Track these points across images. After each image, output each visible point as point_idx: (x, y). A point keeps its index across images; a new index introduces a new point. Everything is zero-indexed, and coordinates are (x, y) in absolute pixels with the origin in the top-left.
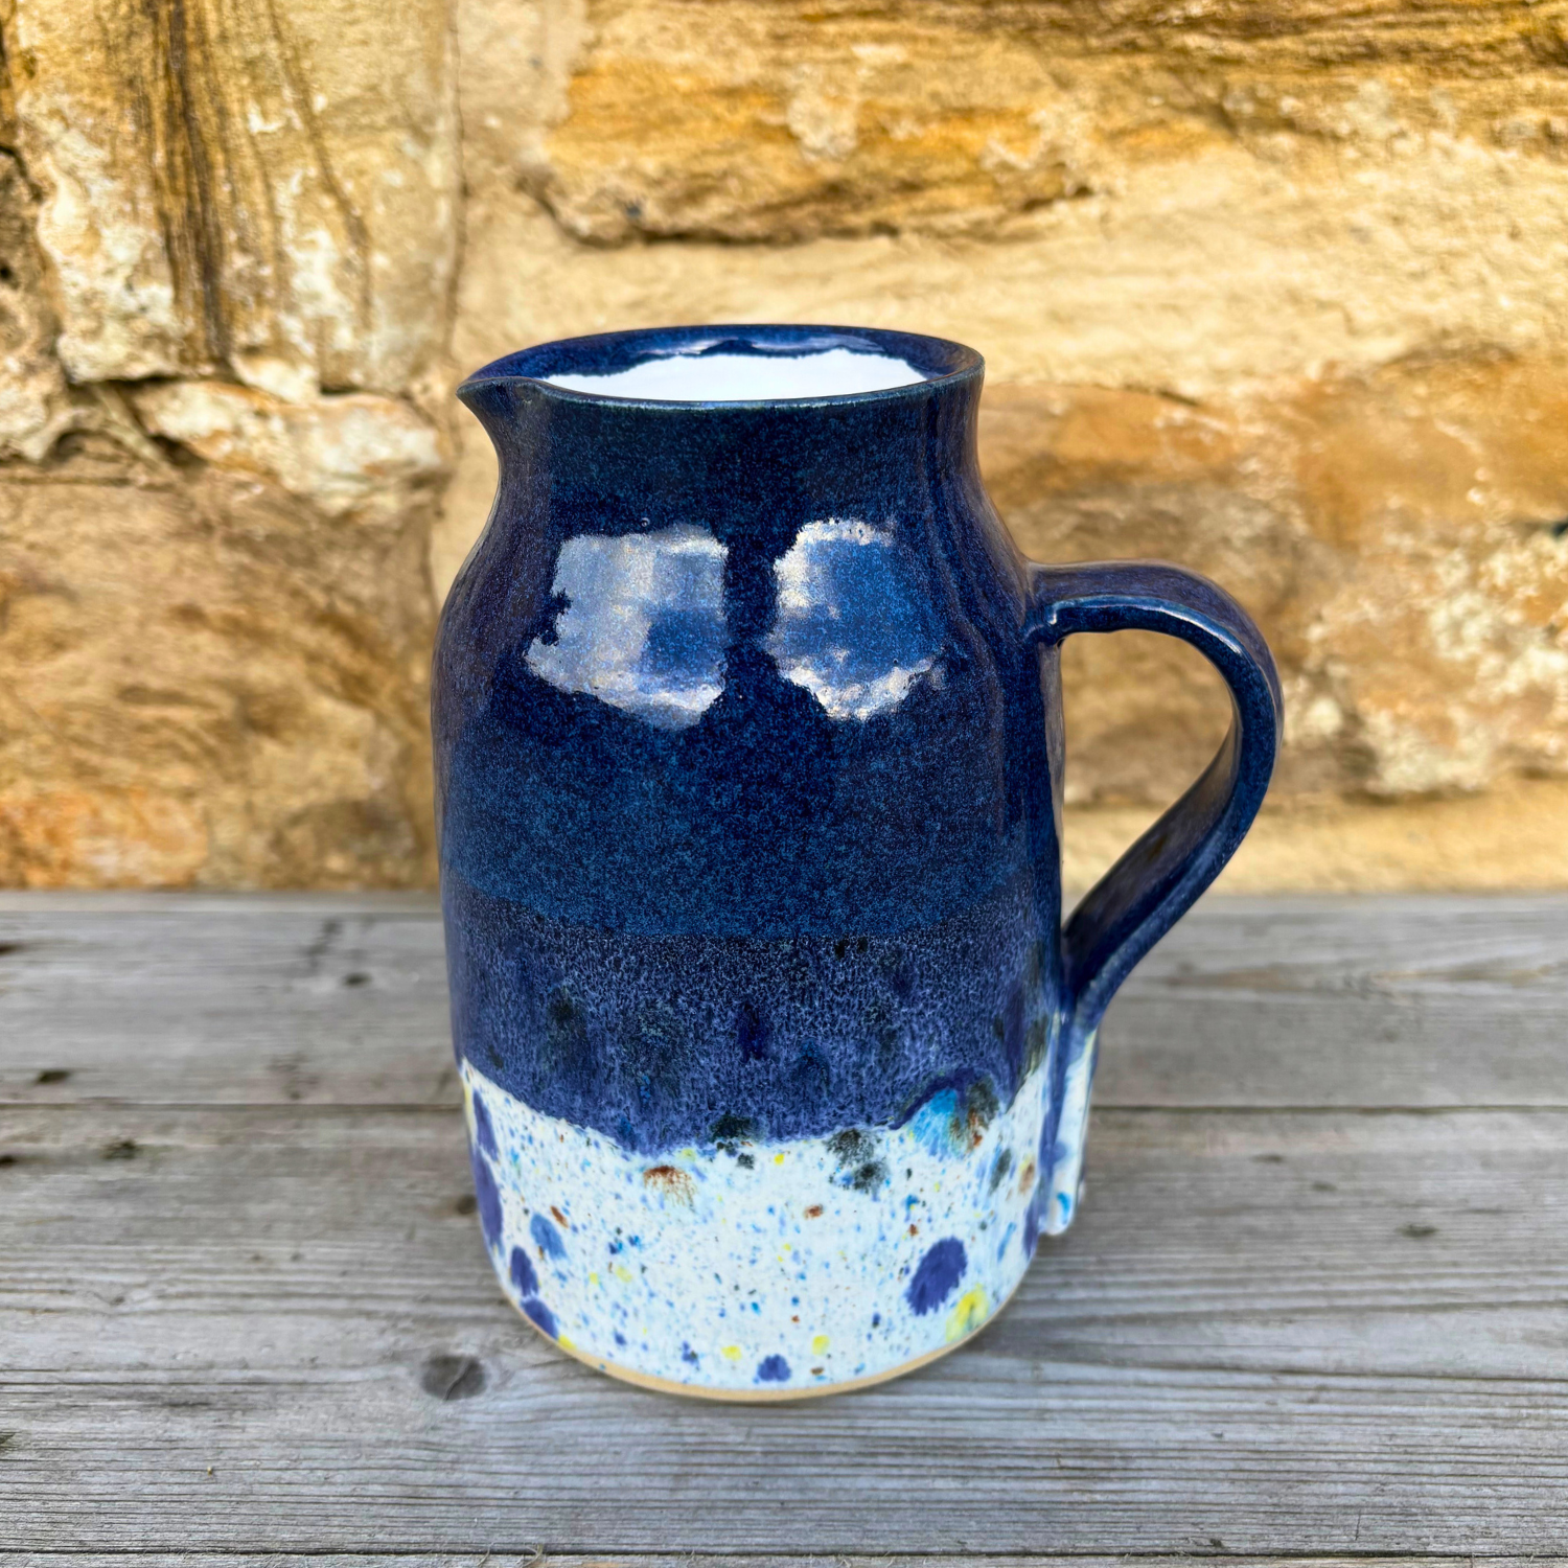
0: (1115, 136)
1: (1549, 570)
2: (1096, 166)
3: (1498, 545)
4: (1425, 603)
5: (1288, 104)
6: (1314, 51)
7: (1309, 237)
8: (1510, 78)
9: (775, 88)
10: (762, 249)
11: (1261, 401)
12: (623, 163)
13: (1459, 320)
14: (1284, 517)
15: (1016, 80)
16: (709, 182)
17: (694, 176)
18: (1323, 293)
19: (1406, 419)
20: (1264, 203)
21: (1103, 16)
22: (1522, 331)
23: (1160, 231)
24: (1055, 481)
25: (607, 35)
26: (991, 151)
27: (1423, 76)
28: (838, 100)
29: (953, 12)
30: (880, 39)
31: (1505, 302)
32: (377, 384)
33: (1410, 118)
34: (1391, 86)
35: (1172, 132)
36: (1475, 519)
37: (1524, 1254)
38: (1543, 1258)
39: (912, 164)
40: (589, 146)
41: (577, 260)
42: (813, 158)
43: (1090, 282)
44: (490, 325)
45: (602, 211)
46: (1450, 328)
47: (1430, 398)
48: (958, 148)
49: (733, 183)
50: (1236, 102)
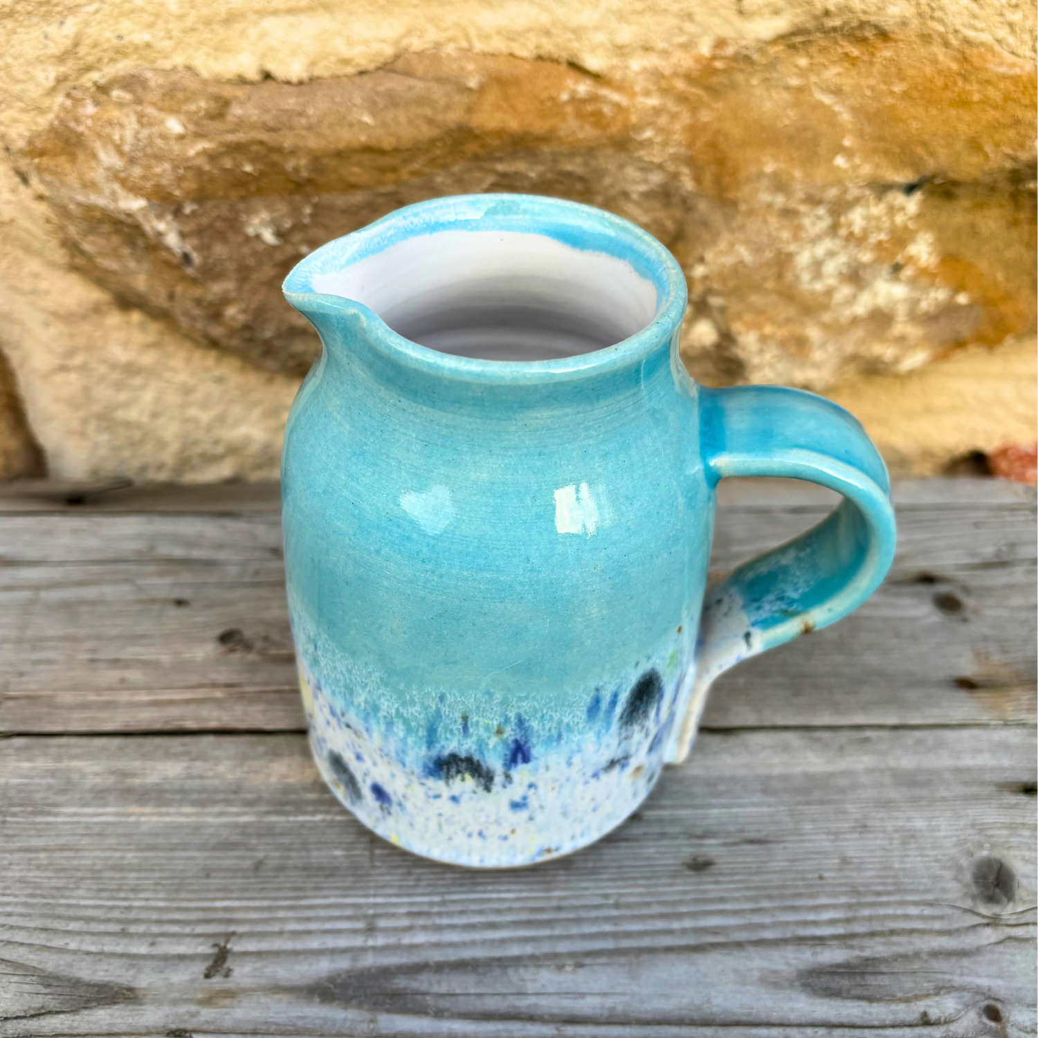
1: (899, 219)
3: (857, 201)
4: (792, 248)
11: (657, 75)
14: (676, 176)
19: (787, 88)
22: (895, 11)
24: (472, 147)
36: (839, 182)
37: (777, 887)
38: (790, 892)
46: (832, 8)
47: (811, 68)
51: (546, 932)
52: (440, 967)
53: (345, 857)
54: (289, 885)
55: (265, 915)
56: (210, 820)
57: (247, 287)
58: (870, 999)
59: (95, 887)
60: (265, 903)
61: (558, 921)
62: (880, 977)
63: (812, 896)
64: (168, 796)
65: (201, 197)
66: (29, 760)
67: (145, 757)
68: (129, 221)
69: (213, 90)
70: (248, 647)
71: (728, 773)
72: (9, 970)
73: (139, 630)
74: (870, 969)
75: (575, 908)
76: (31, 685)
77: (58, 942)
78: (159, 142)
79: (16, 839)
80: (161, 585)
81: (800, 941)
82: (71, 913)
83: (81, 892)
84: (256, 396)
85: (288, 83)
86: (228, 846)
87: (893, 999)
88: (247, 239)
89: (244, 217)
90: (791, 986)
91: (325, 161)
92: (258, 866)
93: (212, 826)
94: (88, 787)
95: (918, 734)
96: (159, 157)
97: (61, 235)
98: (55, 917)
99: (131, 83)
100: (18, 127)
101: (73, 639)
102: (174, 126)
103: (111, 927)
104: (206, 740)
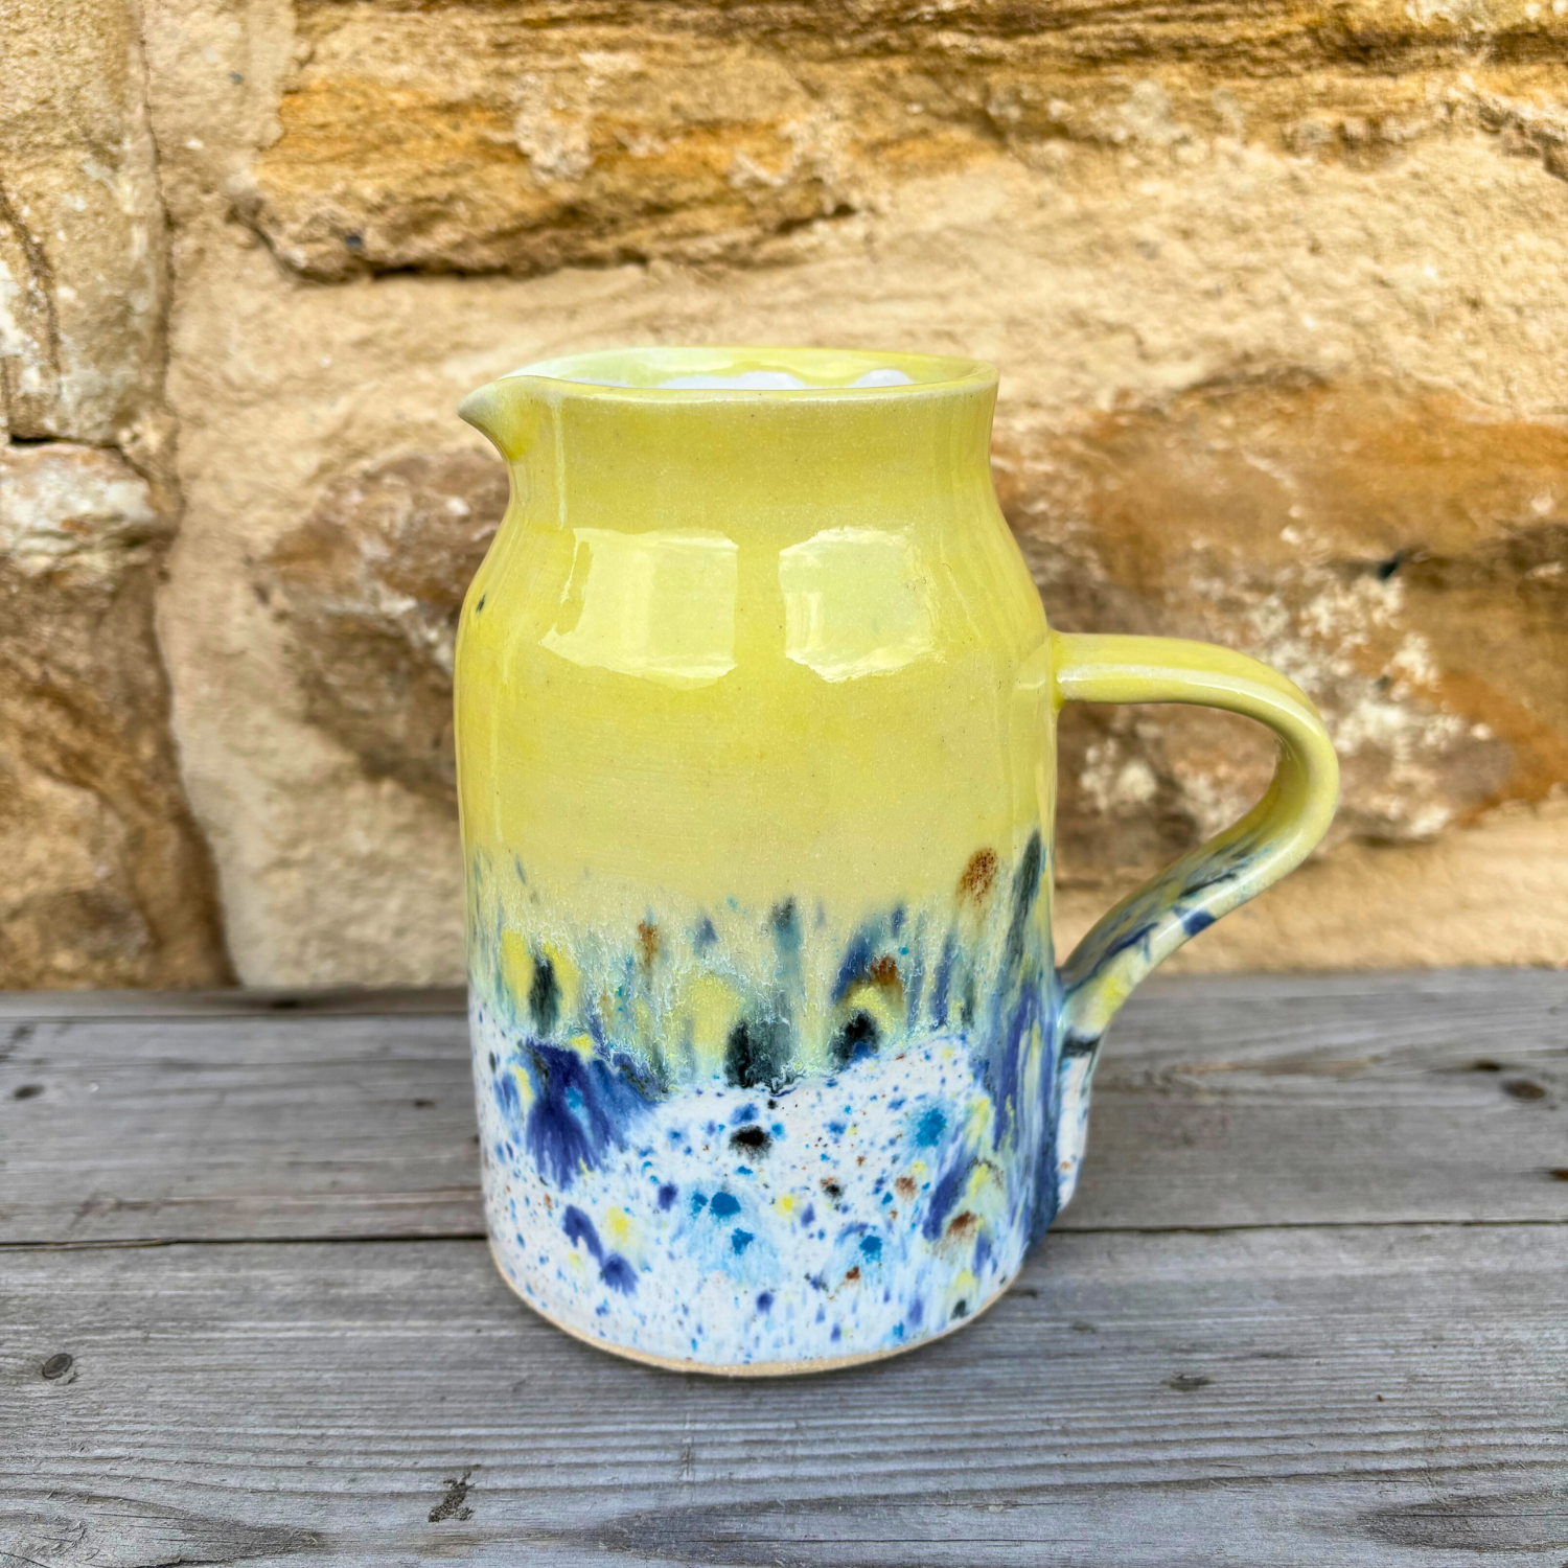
0: (876, 148)
1: (1378, 616)
2: (856, 181)
3: (1318, 589)
5: (1057, 108)
6: (1080, 47)
7: (1091, 253)
8: (1299, 76)
9: (499, 101)
10: (501, 281)
11: (1047, 435)
12: (338, 187)
13: (1261, 341)
14: (1080, 562)
15: (763, 88)
16: (433, 206)
17: (417, 201)
18: (1110, 314)
19: (1212, 453)
20: (1039, 217)
21: (849, 15)
22: (1331, 354)
23: (931, 251)
25: (322, 50)
26: (740, 168)
27: (1201, 74)
28: (567, 114)
29: (689, 15)
30: (610, 47)
31: (1309, 322)
32: (73, 432)
33: (1194, 122)
34: (1168, 86)
35: (936, 143)
36: (1290, 561)
37: (1313, 1410)
38: (1336, 1415)
39: (656, 184)
40: (302, 170)
41: (299, 296)
42: (545, 178)
43: (857, 309)
44: (208, 368)
45: (318, 240)
46: (1252, 351)
47: (1238, 429)
48: (705, 164)
49: (460, 208)
50: (1001, 105)
51: (960, 1464)
52: (793, 1507)
54: (565, 1410)
55: (527, 1444)
56: (451, 1334)
58: (1479, 1548)
59: (273, 1413)
60: (528, 1431)
61: (975, 1450)
62: (1491, 1521)
63: (1367, 1421)
64: (389, 1307)
66: (191, 1270)
67: (358, 1265)
68: (392, 631)
71: (1222, 1278)
72: (134, 1511)
73: (364, 1131)
74: (1474, 1511)
75: (1002, 1435)
76: (204, 1188)
77: (210, 1478)
78: (437, 526)
79: (161, 1358)
80: (401, 1087)
81: (1357, 1475)
82: (233, 1443)
83: (251, 1419)
86: (477, 1364)
87: (1518, 1548)
90: (1350, 1532)
92: (518, 1388)
93: (452, 1341)
94: (273, 1298)
95: (1503, 1231)
96: (435, 545)
97: (301, 668)
98: (207, 1448)
99: (409, 469)
100: (264, 528)
101: (268, 1142)
102: (457, 506)
103: (291, 1460)
104: (449, 1246)
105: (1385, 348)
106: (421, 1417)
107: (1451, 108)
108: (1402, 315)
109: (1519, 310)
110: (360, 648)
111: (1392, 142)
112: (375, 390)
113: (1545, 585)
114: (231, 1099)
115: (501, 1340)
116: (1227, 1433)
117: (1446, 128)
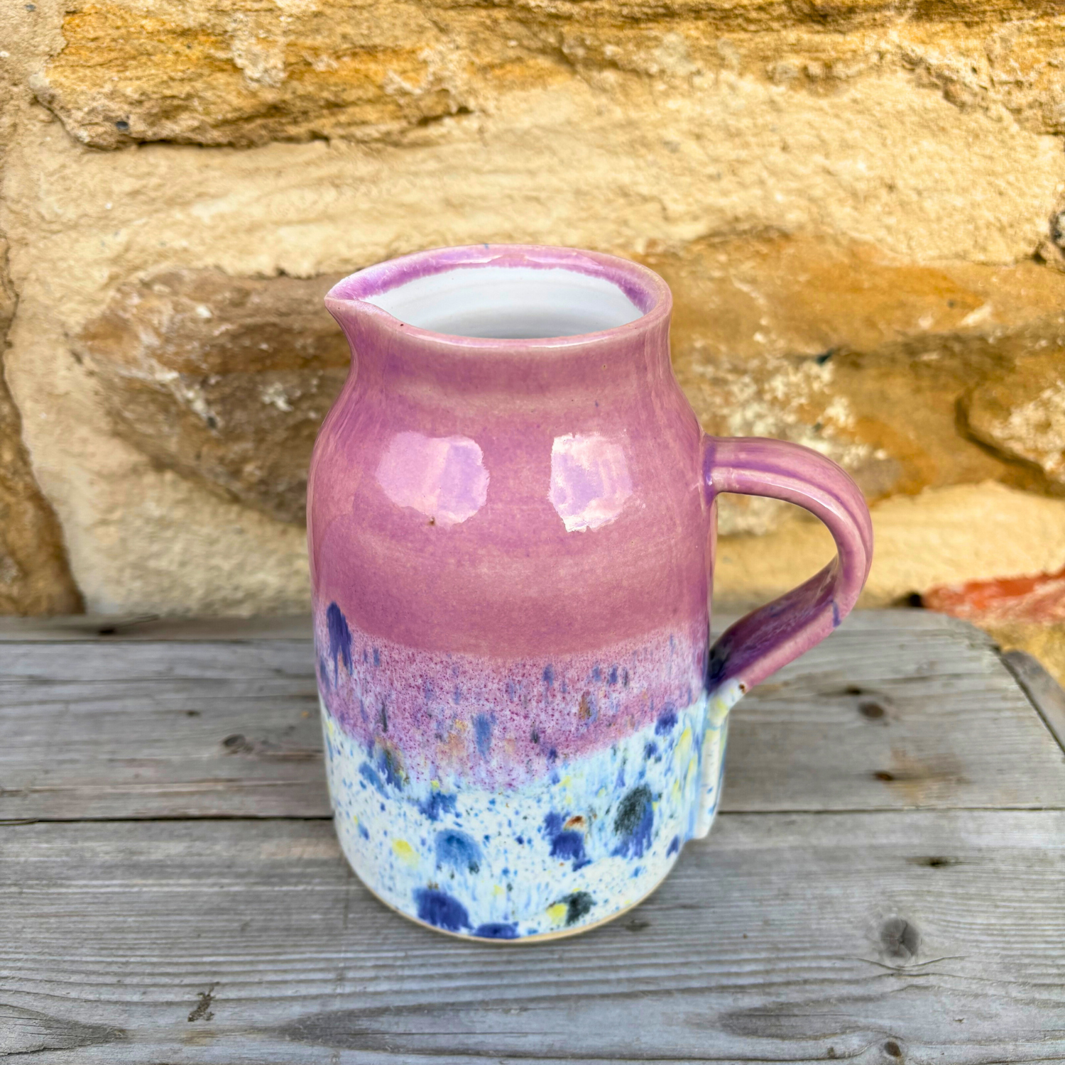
1: (816, 386)
2: (472, 92)
3: (777, 370)
4: (725, 411)
5: (610, 50)
6: (625, 11)
7: (633, 147)
8: (778, 31)
9: (219, 30)
10: (226, 150)
12: (108, 88)
13: (746, 209)
15: (406, 25)
16: (176, 102)
17: (165, 98)
18: (645, 190)
19: (711, 279)
20: (598, 122)
22: (793, 218)
23: (522, 141)
26: (392, 81)
27: (710, 29)
28: (267, 41)
31: (779, 197)
33: (705, 60)
34: (687, 37)
35: (528, 67)
36: (759, 354)
37: (705, 945)
38: (717, 948)
39: (333, 88)
40: (81, 72)
41: (86, 158)
42: (254, 86)
43: (473, 178)
44: (27, 207)
45: (97, 124)
46: (741, 215)
47: (730, 263)
48: (367, 76)
49: (196, 103)
50: (571, 47)
51: (497, 982)
52: (399, 1011)
53: (323, 920)
54: (270, 943)
55: (248, 968)
56: (205, 889)
57: (263, 447)
58: (783, 1037)
59: (97, 946)
60: (248, 958)
61: (507, 972)
62: (793, 1019)
63: (735, 952)
64: (169, 870)
65: (224, 370)
66: (47, 842)
67: (151, 838)
68: (164, 390)
69: (237, 283)
70: (249, 749)
72: (16, 1014)
73: (155, 735)
74: (784, 1012)
76: (55, 781)
77: (60, 992)
78: (190, 325)
79: (30, 907)
80: (176, 699)
81: (723, 989)
82: (74, 968)
83: (84, 950)
84: (271, 546)
85: (299, 278)
86: (221, 911)
87: (804, 1037)
88: (264, 406)
89: (261, 388)
90: (713, 1027)
91: (328, 340)
92: (244, 927)
93: (206, 894)
94: (98, 863)
95: (838, 818)
96: (190, 338)
97: (107, 405)
98: (59, 971)
99: (170, 279)
100: (76, 316)
101: (96, 743)
102: (203, 311)
103: (109, 980)
104: (206, 824)
105: (829, 215)
106: (185, 949)
107: (881, 55)
108: (842, 194)
109: (919, 193)
110: (144, 398)
111: (839, 79)
112: (145, 224)
113: (928, 365)
114: (73, 707)
115: (236, 894)
116: (654, 961)
117: (878, 69)
